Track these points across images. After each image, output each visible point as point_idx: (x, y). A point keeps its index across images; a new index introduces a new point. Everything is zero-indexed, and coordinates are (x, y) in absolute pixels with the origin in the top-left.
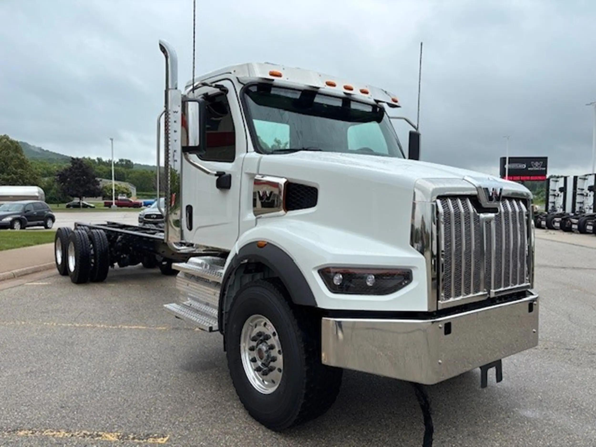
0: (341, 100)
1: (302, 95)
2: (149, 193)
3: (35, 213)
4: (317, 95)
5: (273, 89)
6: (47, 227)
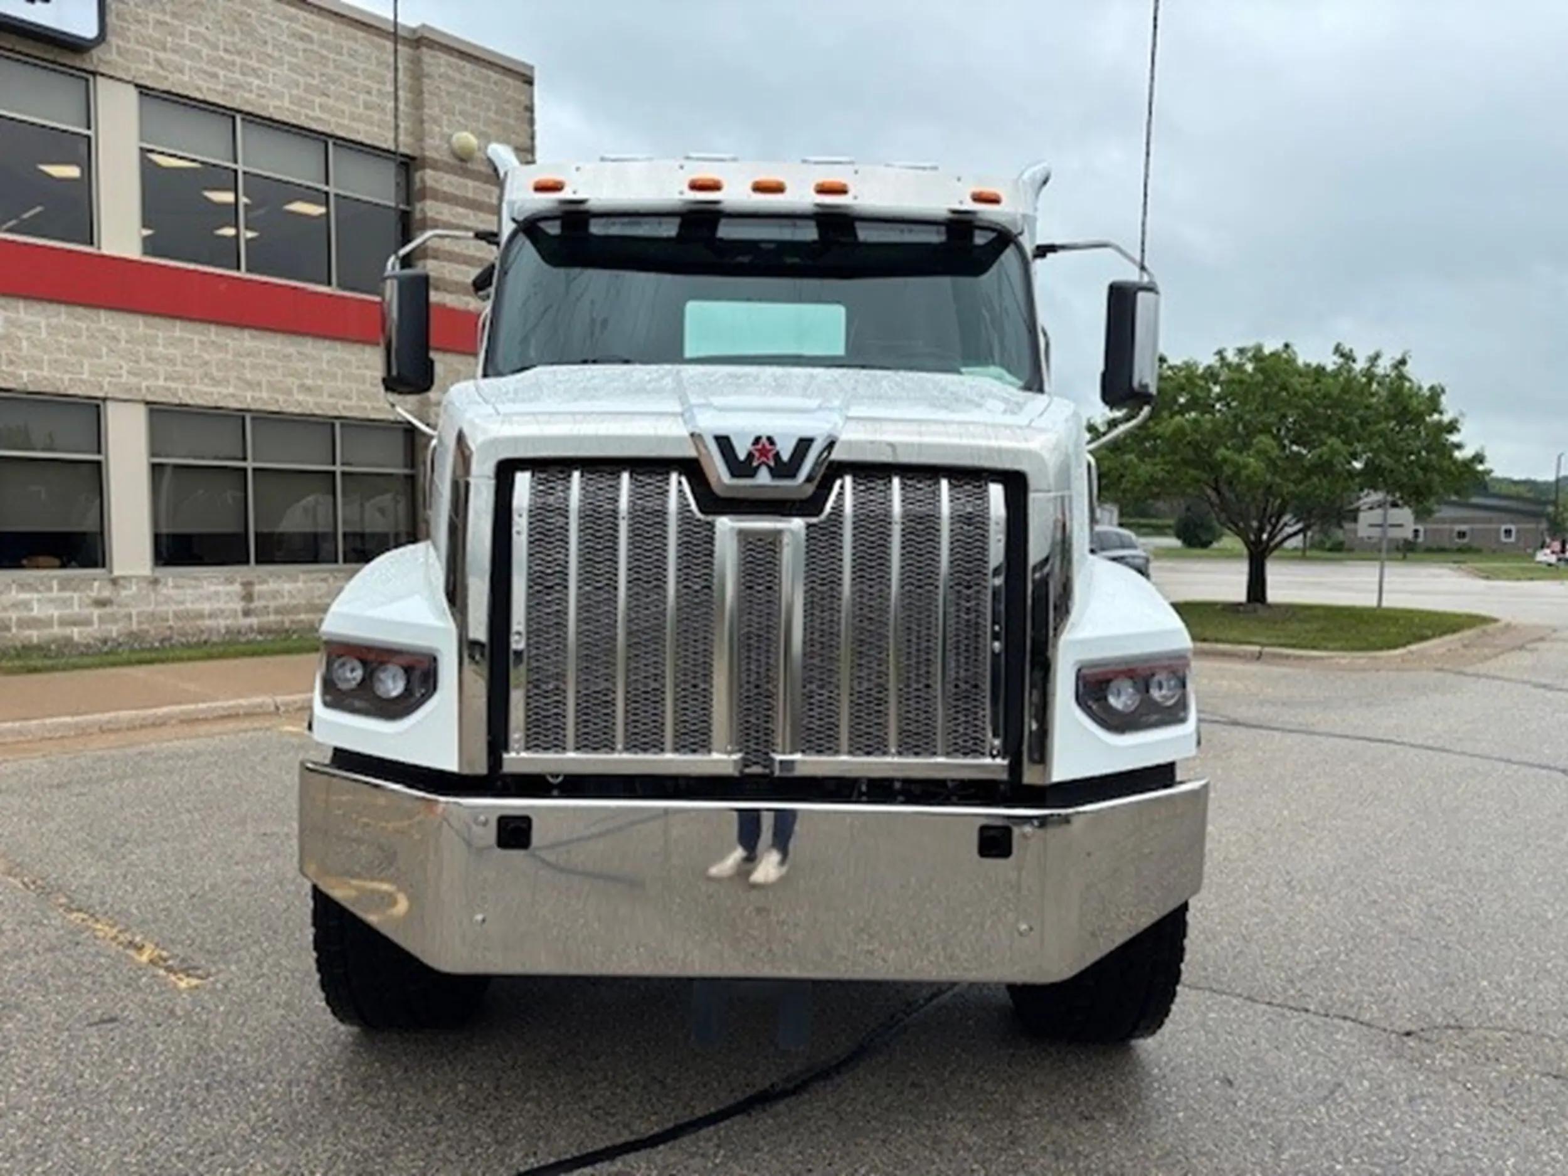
0: (813, 223)
1: (682, 226)
2: (1154, 521)
4: (723, 221)
5: (593, 221)
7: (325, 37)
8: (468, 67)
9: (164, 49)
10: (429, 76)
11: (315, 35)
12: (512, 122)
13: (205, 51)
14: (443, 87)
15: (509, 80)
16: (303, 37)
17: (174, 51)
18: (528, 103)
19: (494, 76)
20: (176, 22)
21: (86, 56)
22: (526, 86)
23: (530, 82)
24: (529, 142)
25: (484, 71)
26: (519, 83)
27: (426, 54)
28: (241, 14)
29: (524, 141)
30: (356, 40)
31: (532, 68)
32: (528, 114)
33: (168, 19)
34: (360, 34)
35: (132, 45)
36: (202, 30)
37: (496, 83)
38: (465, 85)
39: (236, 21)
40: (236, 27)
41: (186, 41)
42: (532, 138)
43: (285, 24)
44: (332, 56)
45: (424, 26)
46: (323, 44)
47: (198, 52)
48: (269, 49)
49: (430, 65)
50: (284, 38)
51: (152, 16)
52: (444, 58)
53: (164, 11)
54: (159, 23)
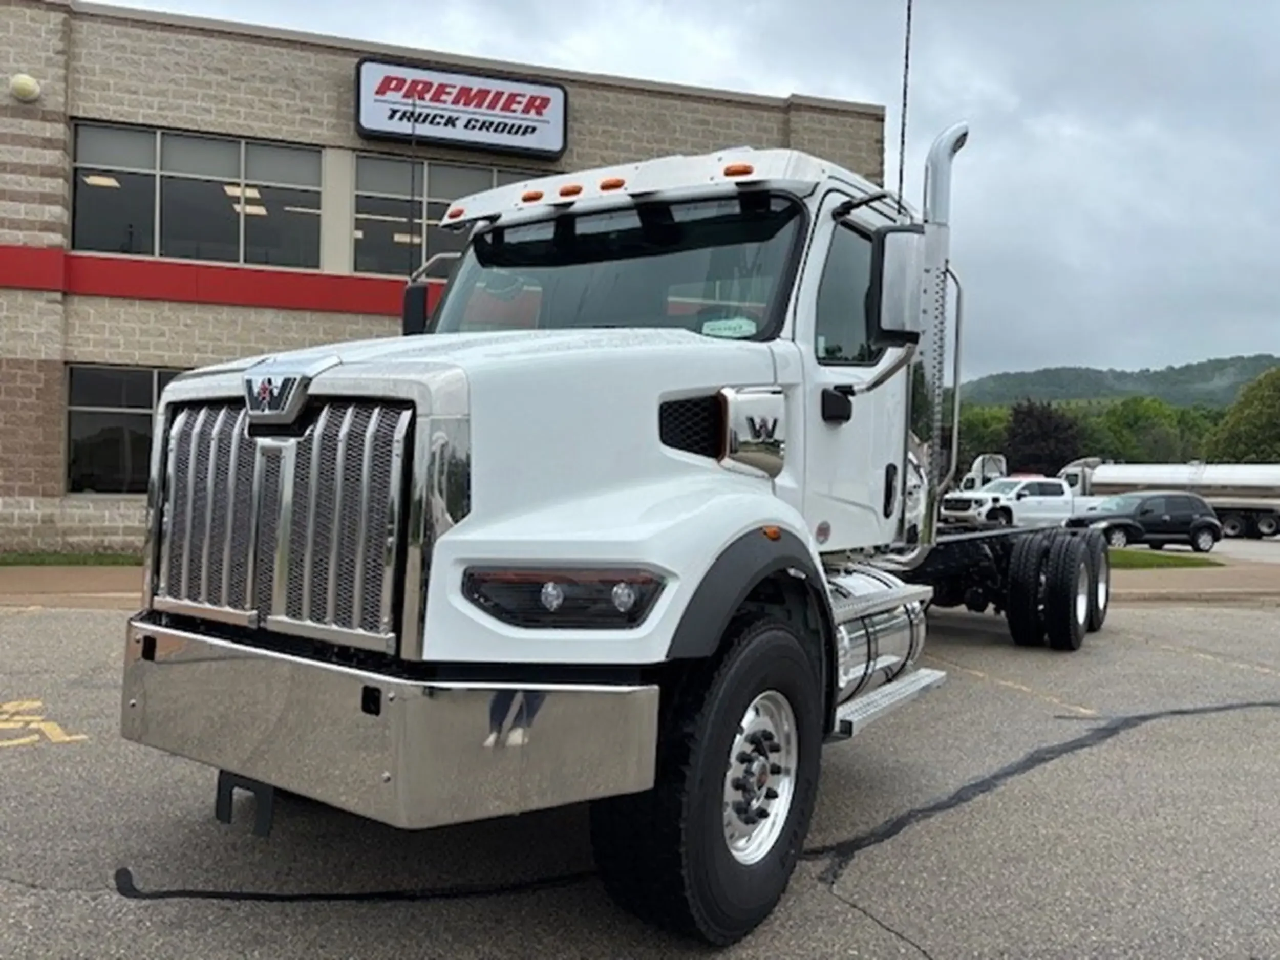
1: (557, 228)
3: (1167, 517)
6: (1197, 549)
7: (719, 119)
8: (828, 118)
9: (607, 148)
10: (795, 131)
11: (710, 119)
12: (864, 154)
13: (633, 145)
14: (806, 137)
15: (864, 122)
16: (704, 122)
17: (613, 148)
18: (879, 137)
19: (850, 120)
20: (615, 129)
21: (557, 163)
22: (879, 123)
23: (882, 120)
24: (879, 168)
25: (841, 119)
26: (872, 122)
27: (794, 116)
28: (660, 114)
29: (873, 168)
30: (741, 116)
31: (883, 108)
32: (879, 145)
33: (610, 128)
34: (744, 111)
35: (587, 150)
36: (633, 131)
37: (851, 126)
38: (824, 132)
39: (655, 120)
40: (655, 124)
41: (621, 141)
42: (882, 164)
43: (689, 116)
44: (722, 131)
45: (793, 96)
46: (717, 124)
47: (629, 146)
48: (677, 135)
49: (796, 123)
50: (689, 125)
51: (600, 129)
52: (807, 115)
53: (607, 123)
54: (604, 132)
